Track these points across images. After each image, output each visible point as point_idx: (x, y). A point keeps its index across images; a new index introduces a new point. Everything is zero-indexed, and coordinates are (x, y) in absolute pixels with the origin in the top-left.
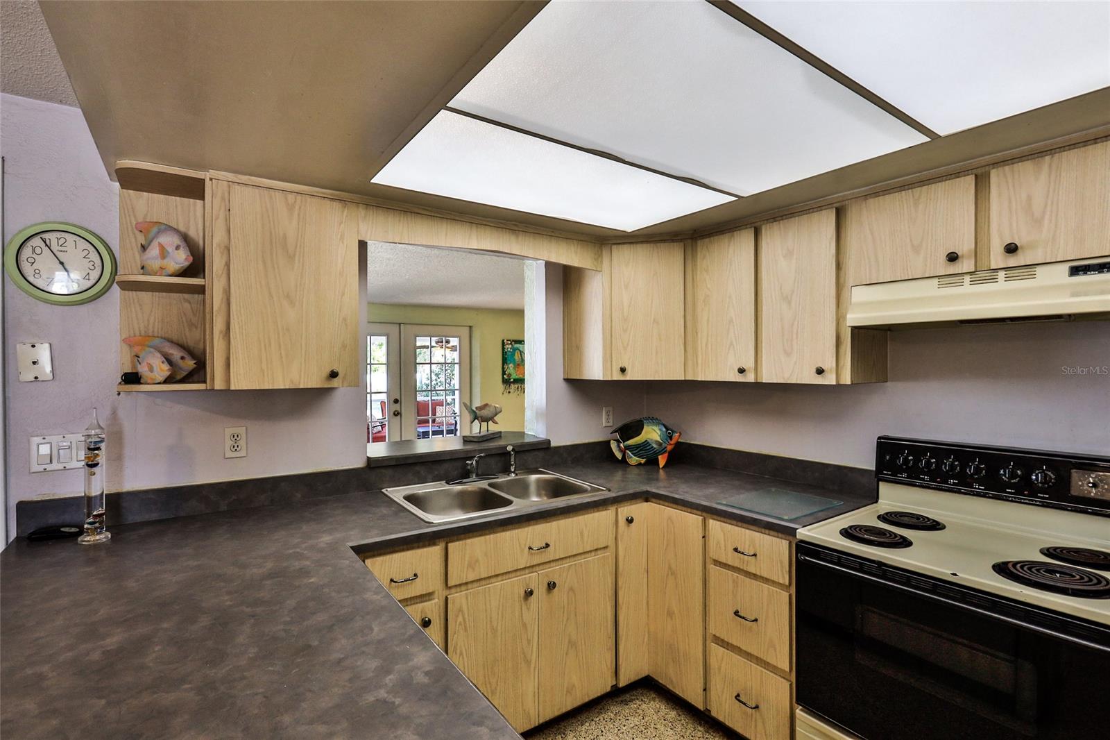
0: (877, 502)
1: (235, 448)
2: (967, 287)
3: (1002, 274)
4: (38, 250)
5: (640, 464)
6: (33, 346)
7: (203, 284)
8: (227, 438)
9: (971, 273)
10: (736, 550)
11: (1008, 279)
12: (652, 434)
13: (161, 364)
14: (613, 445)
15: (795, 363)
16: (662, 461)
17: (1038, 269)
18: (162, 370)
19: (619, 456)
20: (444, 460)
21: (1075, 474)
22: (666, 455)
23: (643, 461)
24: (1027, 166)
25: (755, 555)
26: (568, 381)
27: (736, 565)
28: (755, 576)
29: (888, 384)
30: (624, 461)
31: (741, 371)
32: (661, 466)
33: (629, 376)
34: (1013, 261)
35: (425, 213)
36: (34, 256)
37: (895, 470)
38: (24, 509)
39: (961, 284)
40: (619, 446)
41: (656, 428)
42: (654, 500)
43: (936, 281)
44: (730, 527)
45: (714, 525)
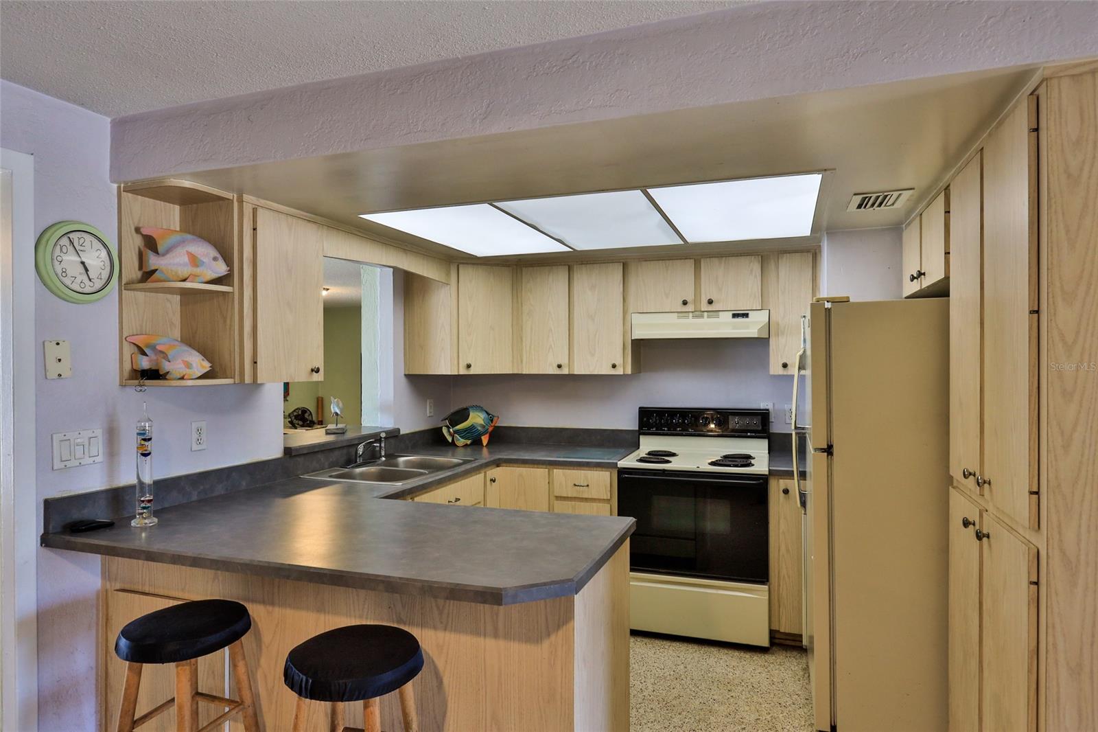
0: (639, 448)
1: (199, 441)
2: (691, 320)
3: (706, 314)
4: (64, 250)
5: (466, 445)
6: (58, 344)
7: (232, 291)
8: (194, 430)
9: (692, 312)
10: (575, 485)
11: (708, 317)
12: (476, 419)
13: (202, 361)
14: (445, 430)
15: (597, 361)
16: (485, 440)
17: (721, 313)
18: (203, 367)
19: (450, 440)
20: (335, 448)
21: (730, 417)
22: (487, 435)
23: (469, 442)
24: (716, 261)
25: (588, 486)
26: (410, 377)
27: (574, 495)
28: (586, 500)
29: (642, 374)
30: (453, 444)
31: (559, 366)
32: (485, 444)
33: (472, 371)
34: (711, 308)
35: (359, 234)
36: (62, 254)
37: (649, 426)
38: (50, 506)
39: (688, 317)
40: (449, 431)
41: (480, 414)
42: (504, 465)
43: (676, 314)
44: (569, 471)
45: (558, 473)
